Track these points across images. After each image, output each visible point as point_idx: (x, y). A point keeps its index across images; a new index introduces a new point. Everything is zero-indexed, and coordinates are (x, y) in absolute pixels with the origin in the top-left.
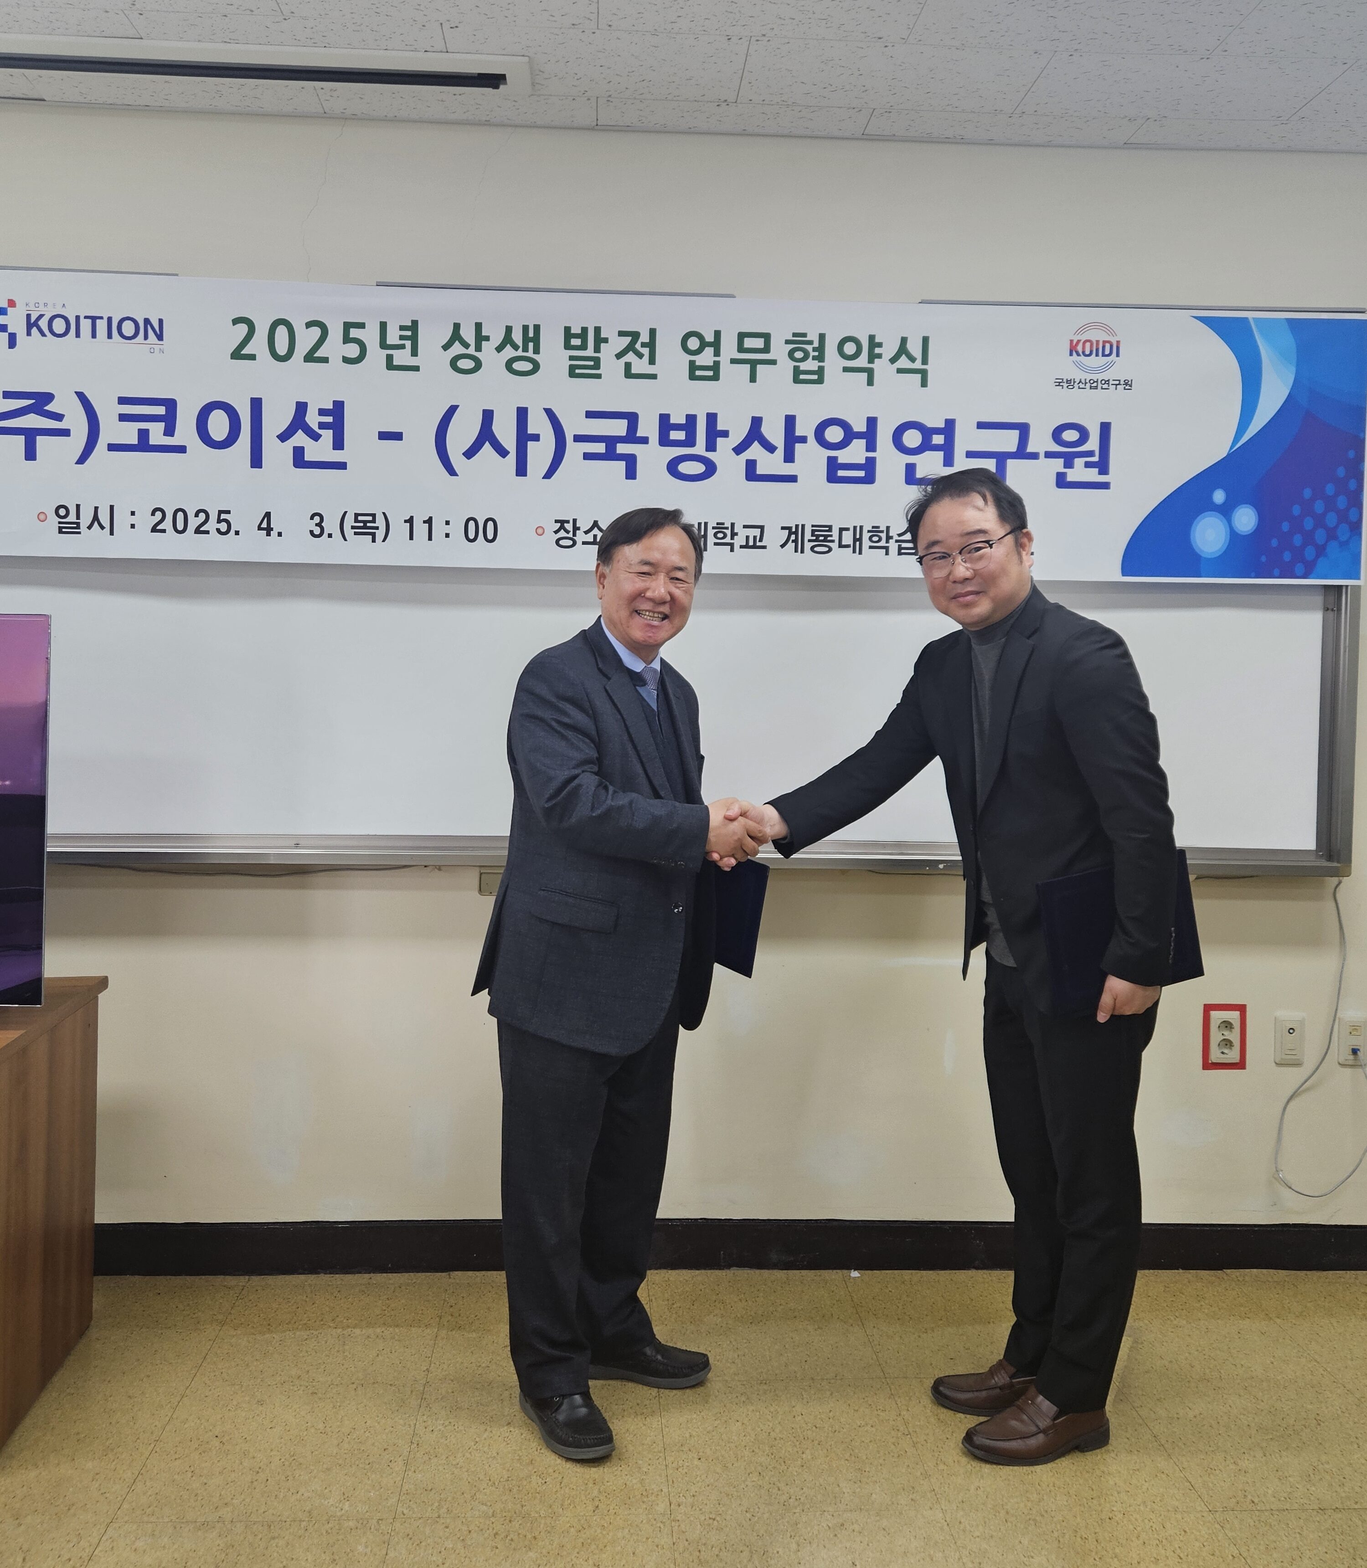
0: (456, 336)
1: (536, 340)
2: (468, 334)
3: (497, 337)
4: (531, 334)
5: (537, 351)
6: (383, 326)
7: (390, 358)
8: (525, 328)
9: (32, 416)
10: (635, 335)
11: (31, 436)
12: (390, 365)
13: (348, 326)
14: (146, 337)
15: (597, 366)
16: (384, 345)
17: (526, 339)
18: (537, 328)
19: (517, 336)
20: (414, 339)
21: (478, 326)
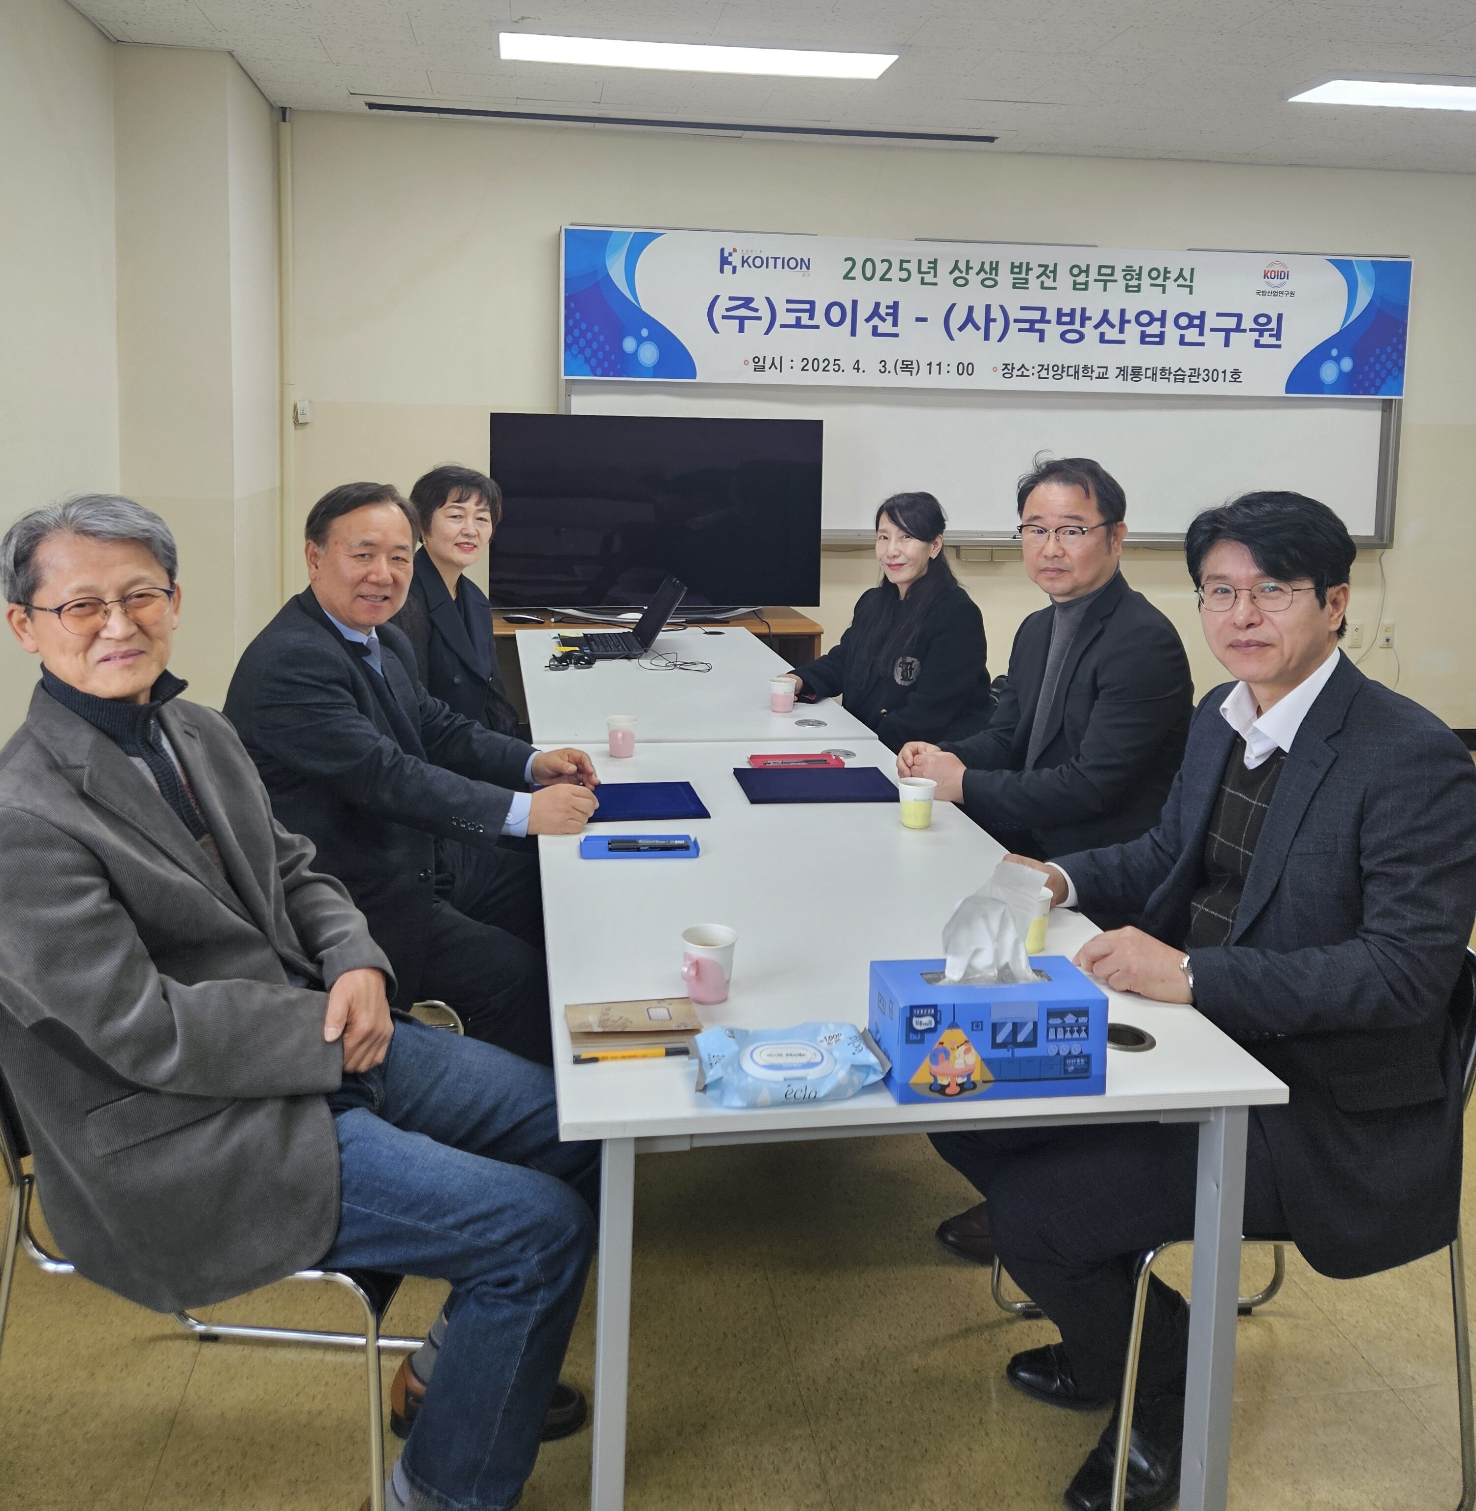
0: (956, 267)
1: (996, 269)
2: (961, 265)
3: (977, 268)
4: (994, 266)
5: (996, 275)
6: (920, 261)
7: (923, 278)
8: (991, 263)
9: (743, 309)
10: (1046, 267)
11: (742, 320)
12: (923, 283)
13: (902, 262)
14: (801, 268)
15: (1027, 283)
16: (920, 272)
17: (991, 269)
18: (997, 263)
19: (987, 267)
20: (935, 268)
21: (968, 262)
